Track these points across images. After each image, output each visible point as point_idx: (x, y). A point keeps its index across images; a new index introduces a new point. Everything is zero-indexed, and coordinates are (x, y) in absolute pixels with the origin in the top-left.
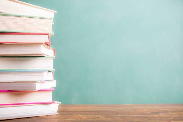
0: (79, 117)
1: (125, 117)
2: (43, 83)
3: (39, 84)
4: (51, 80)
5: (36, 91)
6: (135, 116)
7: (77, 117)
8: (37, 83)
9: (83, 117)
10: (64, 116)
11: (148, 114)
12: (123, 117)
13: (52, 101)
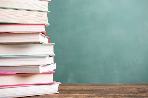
0: (77, 95)
1: (117, 95)
2: (45, 67)
3: (42, 67)
4: (52, 64)
5: (39, 74)
6: (126, 94)
7: (75, 96)
8: (40, 67)
9: (80, 96)
10: (64, 95)
11: (136, 93)
12: (115, 96)
13: (53, 82)
